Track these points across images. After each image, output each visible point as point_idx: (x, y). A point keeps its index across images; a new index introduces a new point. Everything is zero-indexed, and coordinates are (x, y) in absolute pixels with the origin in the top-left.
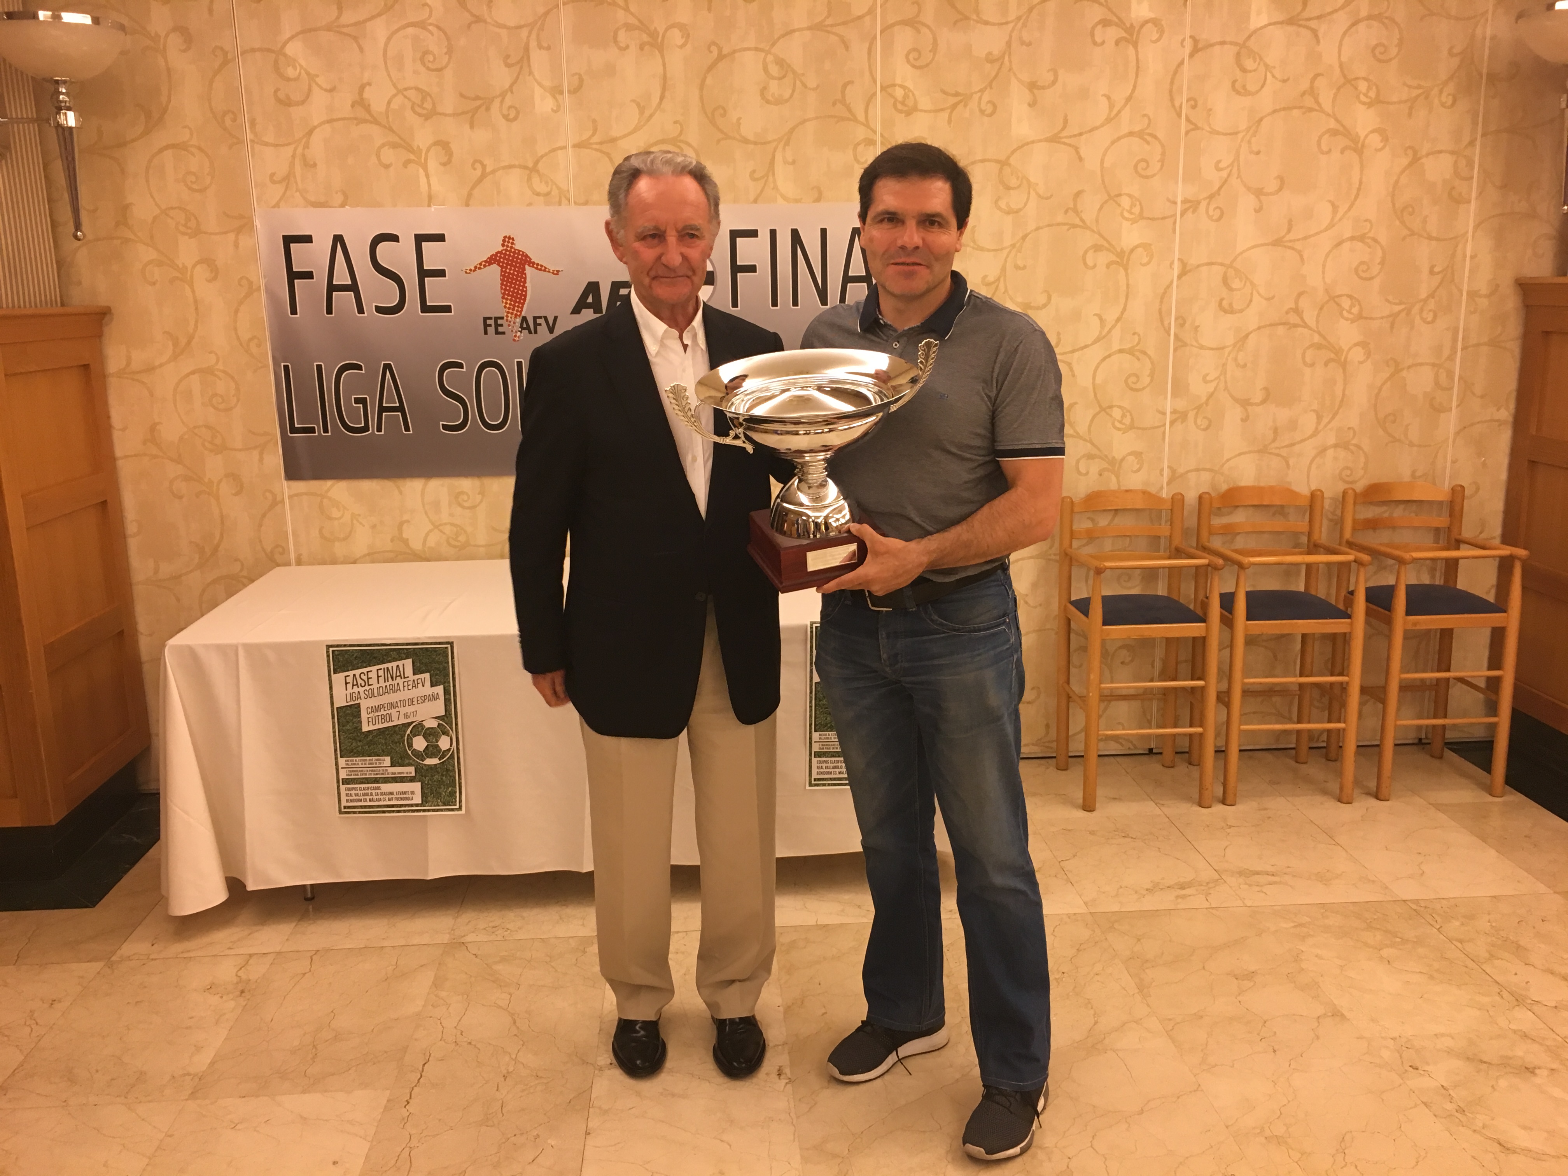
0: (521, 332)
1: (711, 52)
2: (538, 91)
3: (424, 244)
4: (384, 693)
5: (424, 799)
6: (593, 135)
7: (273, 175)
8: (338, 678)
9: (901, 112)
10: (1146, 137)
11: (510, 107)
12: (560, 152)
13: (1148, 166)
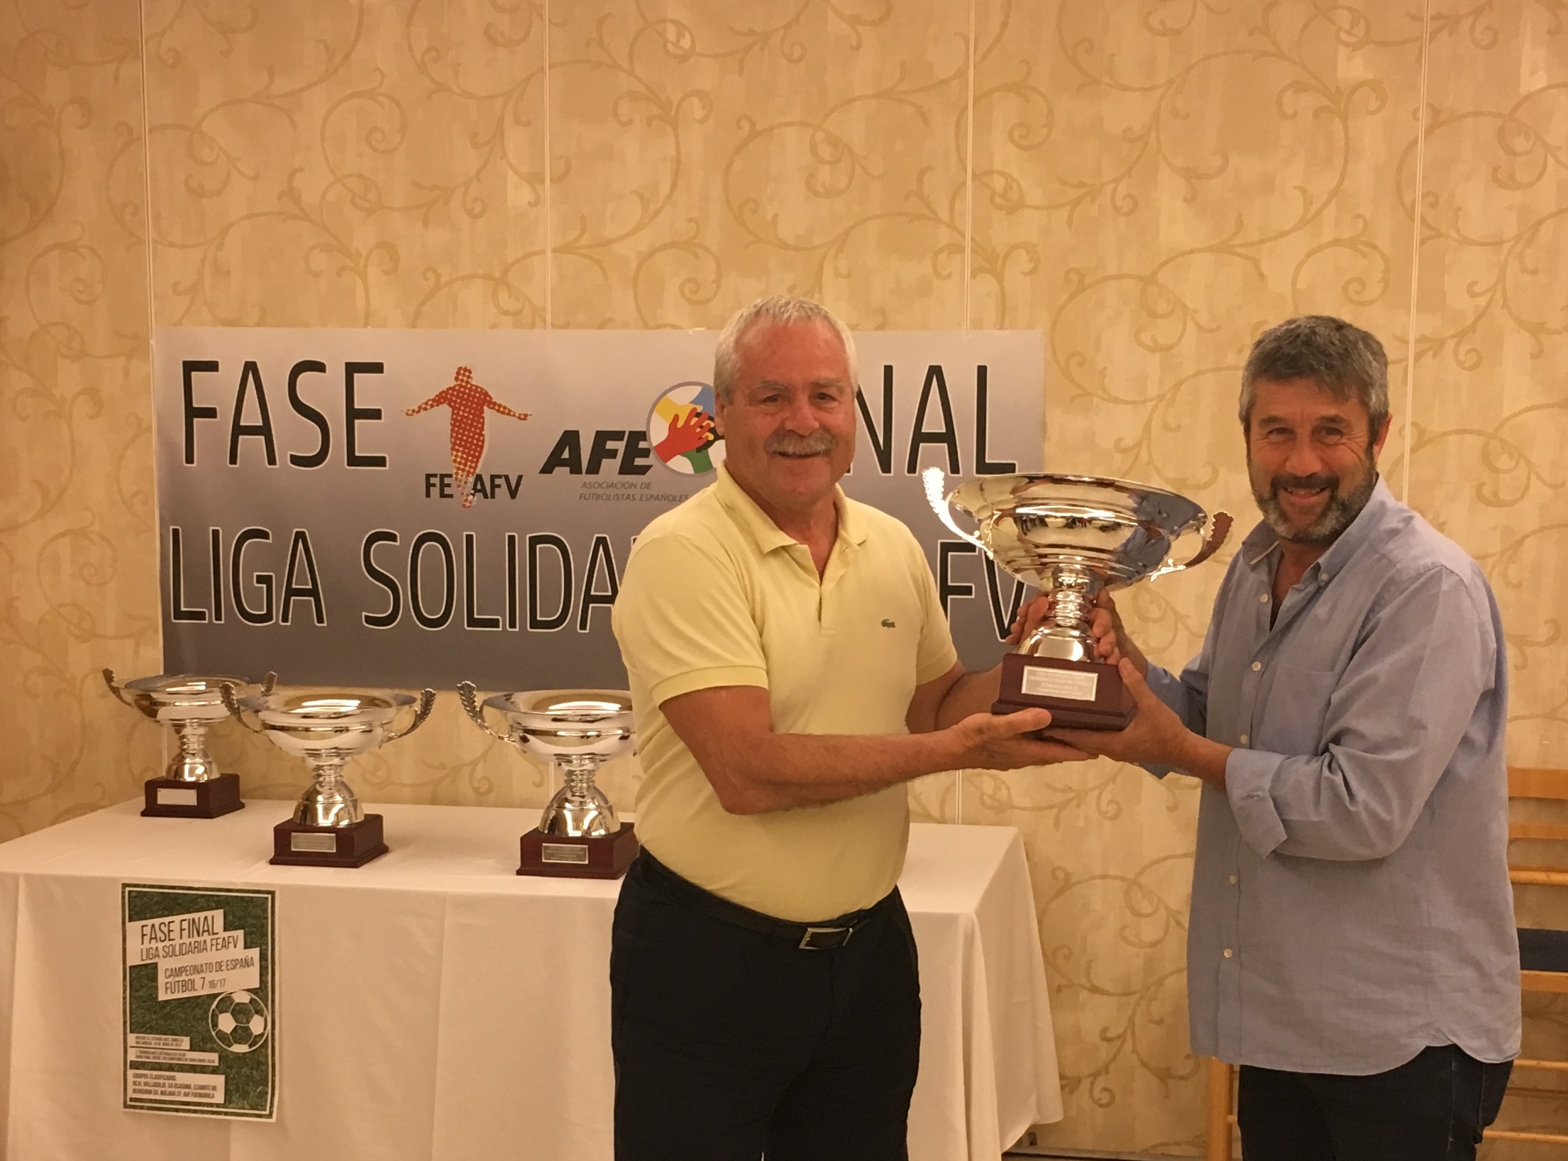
0: (473, 495)
1: (740, 128)
2: (512, 178)
3: (356, 375)
4: (187, 953)
5: (227, 1097)
6: (580, 236)
7: (176, 284)
8: (134, 927)
9: (1000, 208)
10: (1361, 247)
11: (475, 200)
12: (535, 258)
13: (1363, 289)
